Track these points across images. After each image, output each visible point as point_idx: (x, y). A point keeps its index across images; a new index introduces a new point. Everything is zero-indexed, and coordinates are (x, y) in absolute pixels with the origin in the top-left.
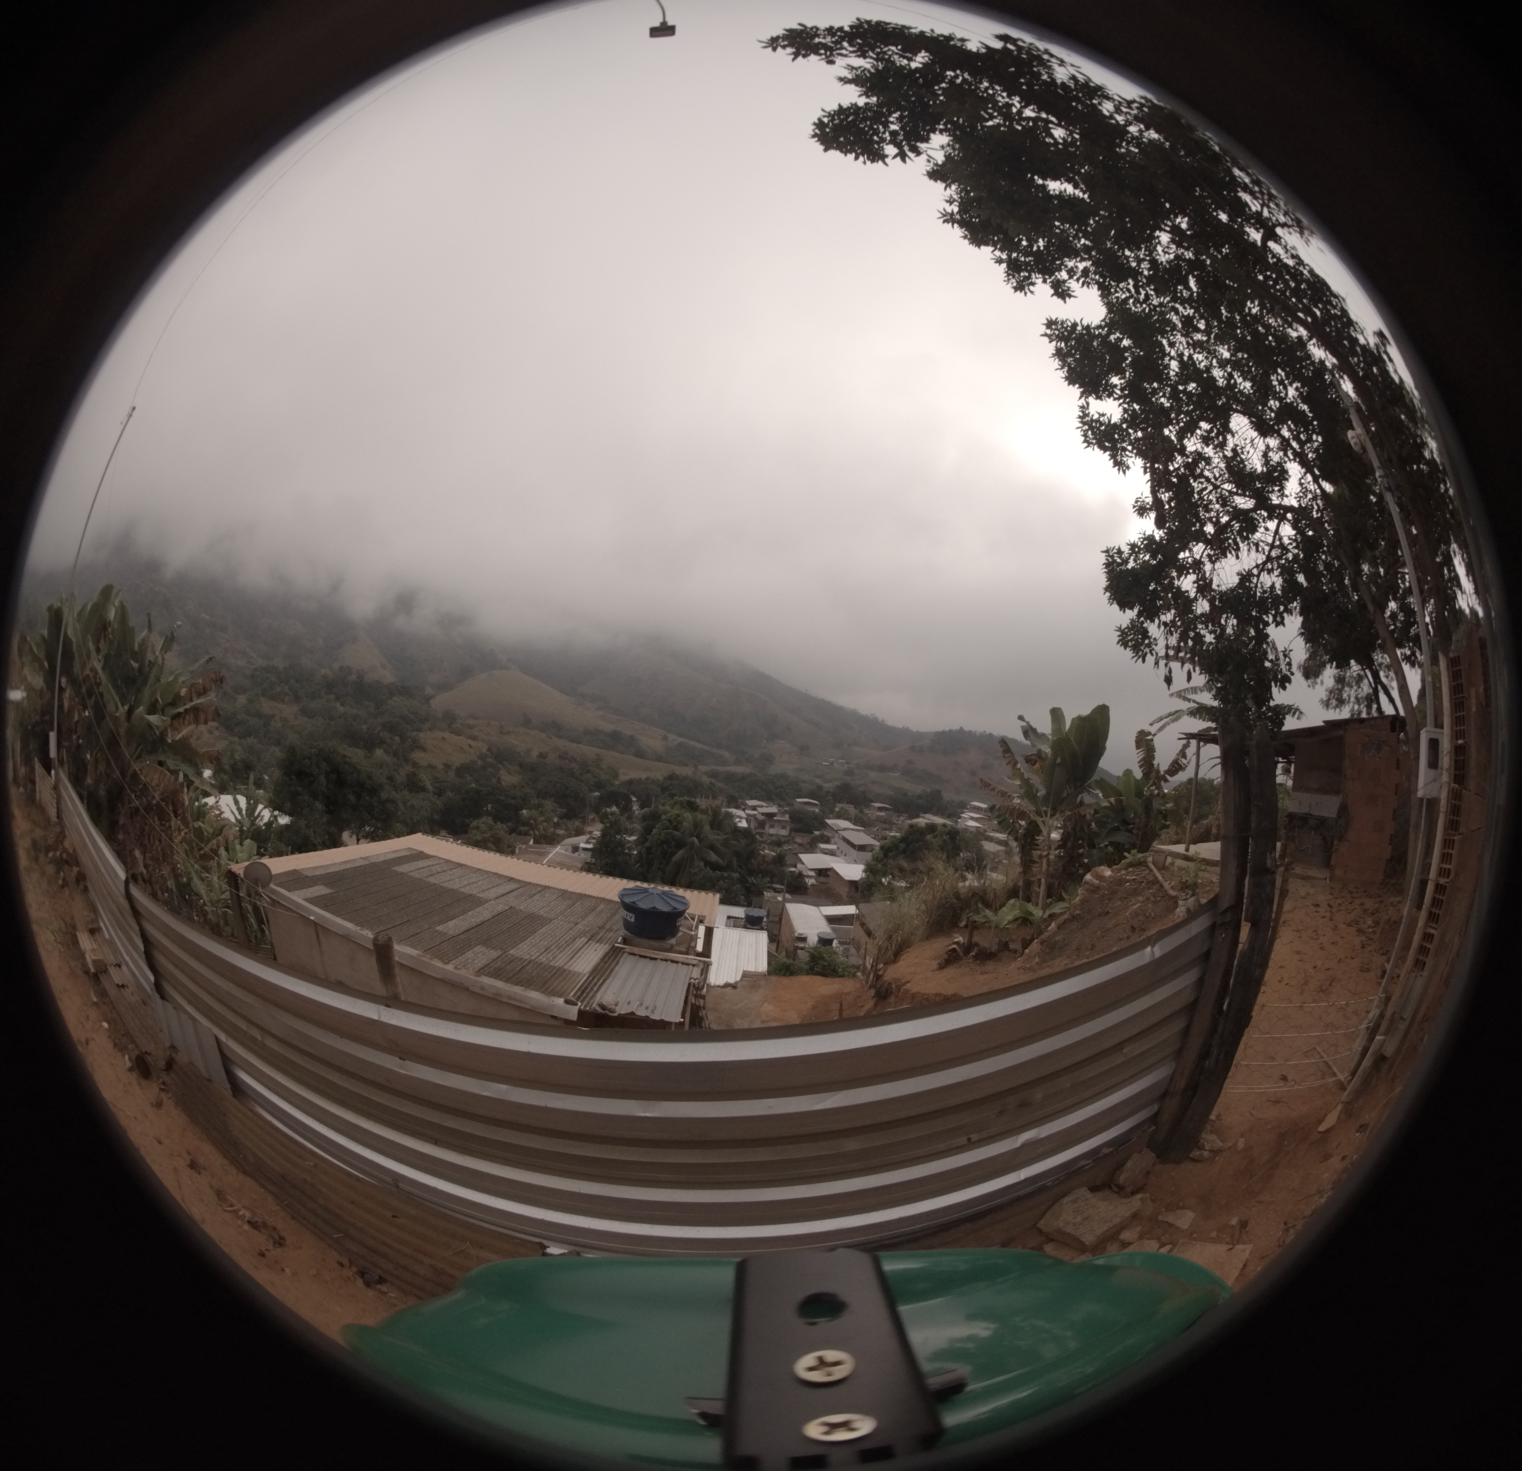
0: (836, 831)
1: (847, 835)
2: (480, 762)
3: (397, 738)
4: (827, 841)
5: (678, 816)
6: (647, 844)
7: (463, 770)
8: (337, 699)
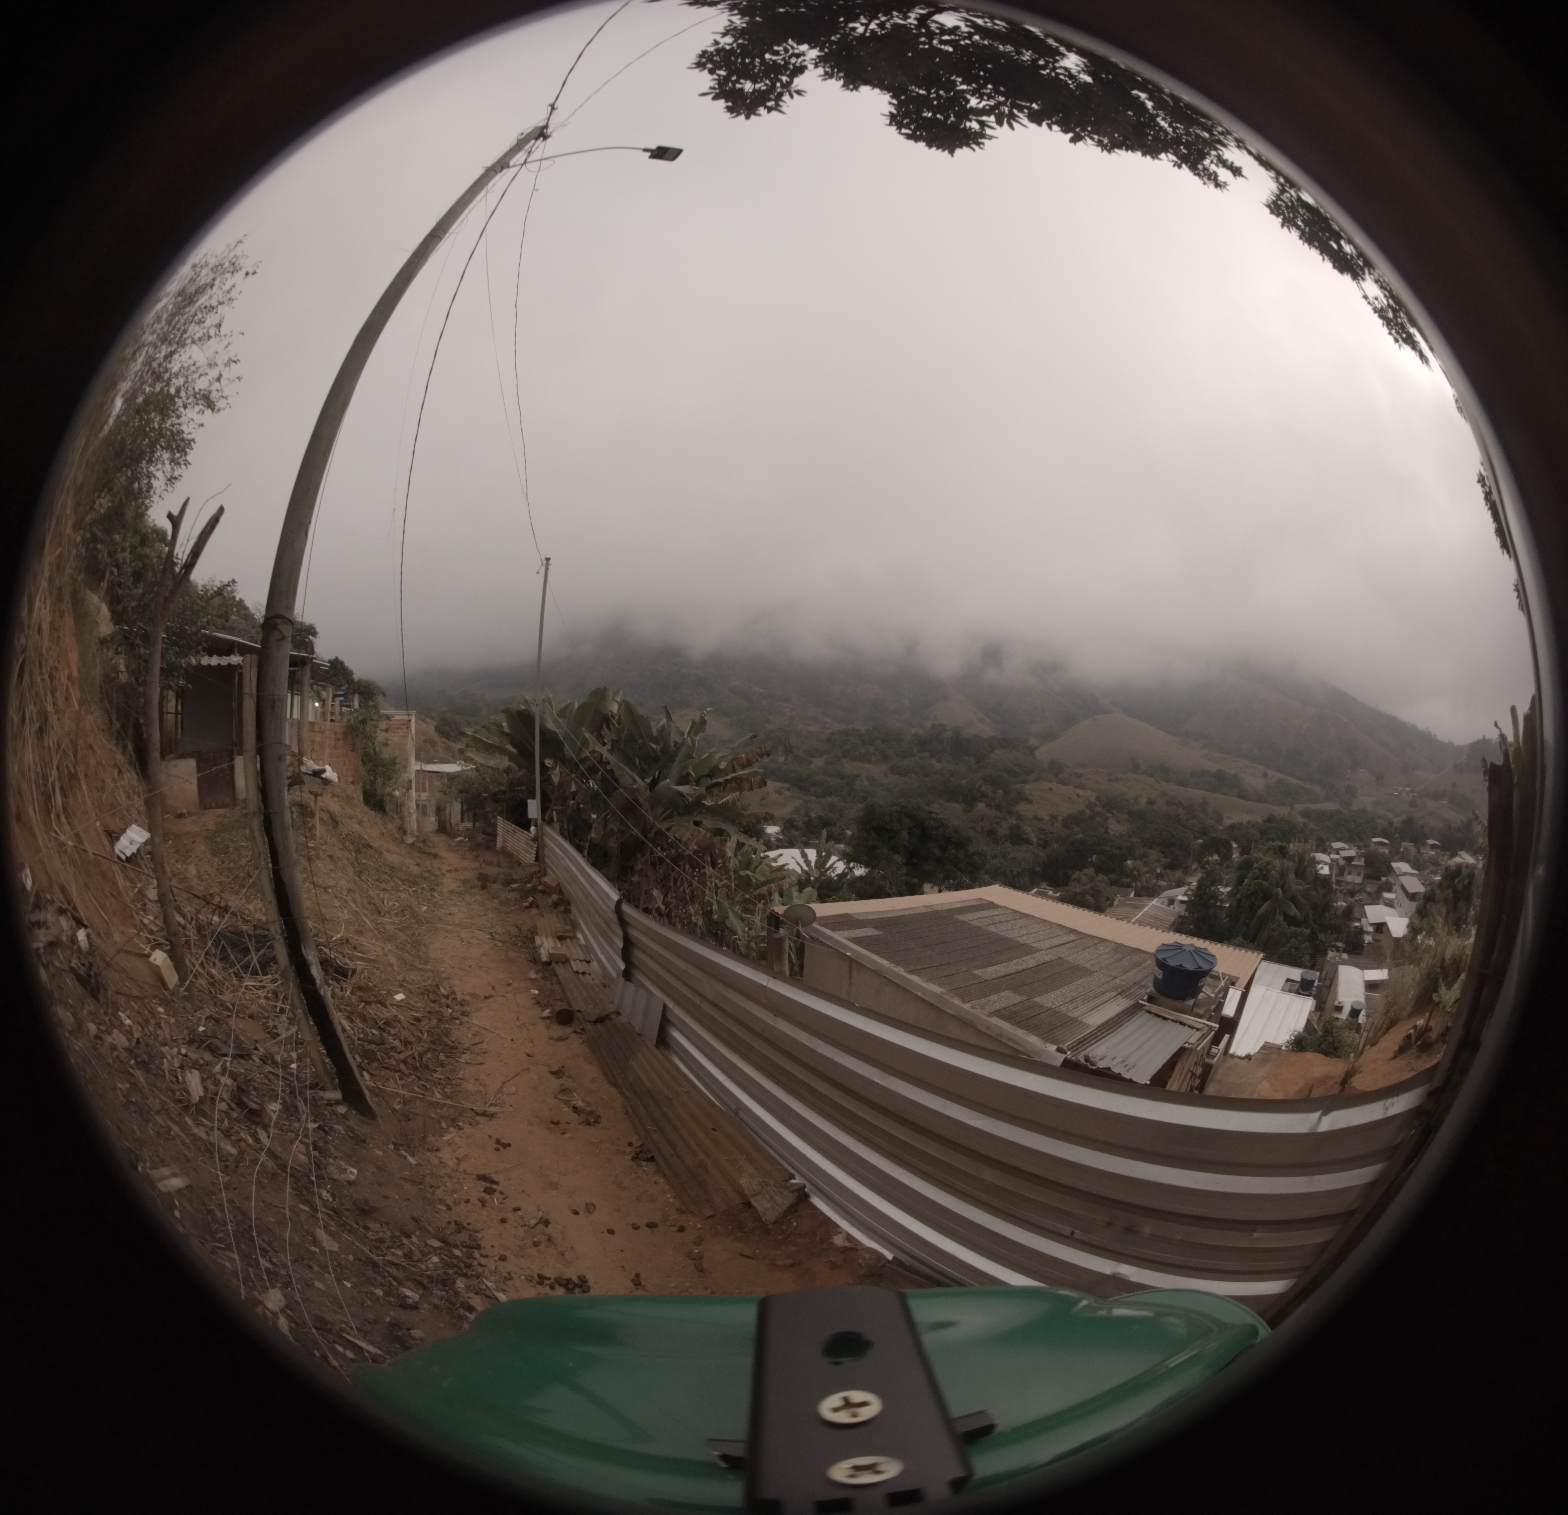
0: (1398, 877)
1: (1405, 881)
2: (1088, 812)
3: (1000, 792)
4: (1390, 889)
6: (1239, 896)
7: (1072, 820)
8: (932, 755)
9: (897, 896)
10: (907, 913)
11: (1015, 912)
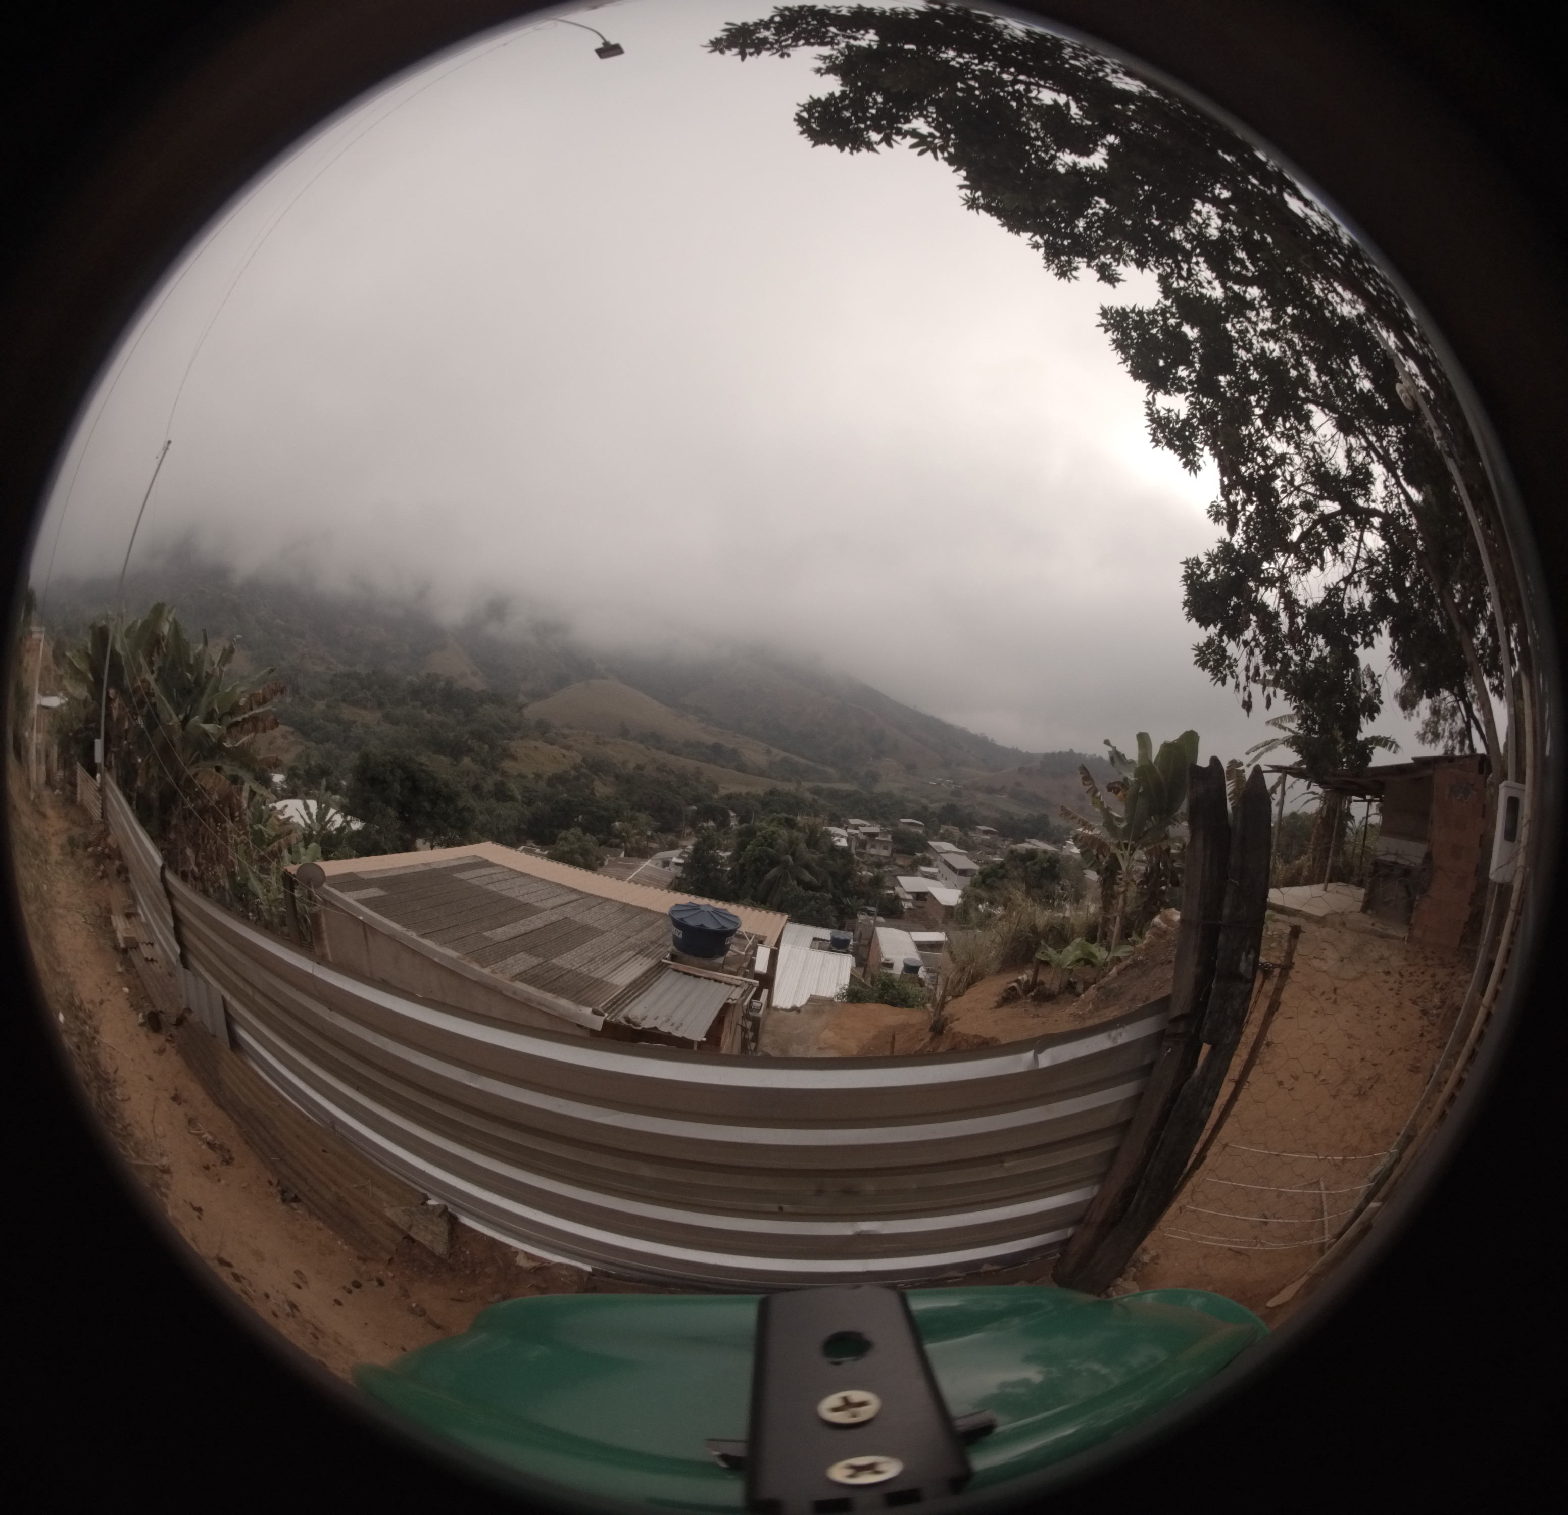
0: (939, 854)
1: (949, 858)
2: (573, 773)
3: (486, 747)
4: (929, 864)
5: (773, 833)
6: (741, 861)
7: (557, 780)
8: (424, 705)
9: (392, 853)
10: (408, 871)
11: (511, 870)
